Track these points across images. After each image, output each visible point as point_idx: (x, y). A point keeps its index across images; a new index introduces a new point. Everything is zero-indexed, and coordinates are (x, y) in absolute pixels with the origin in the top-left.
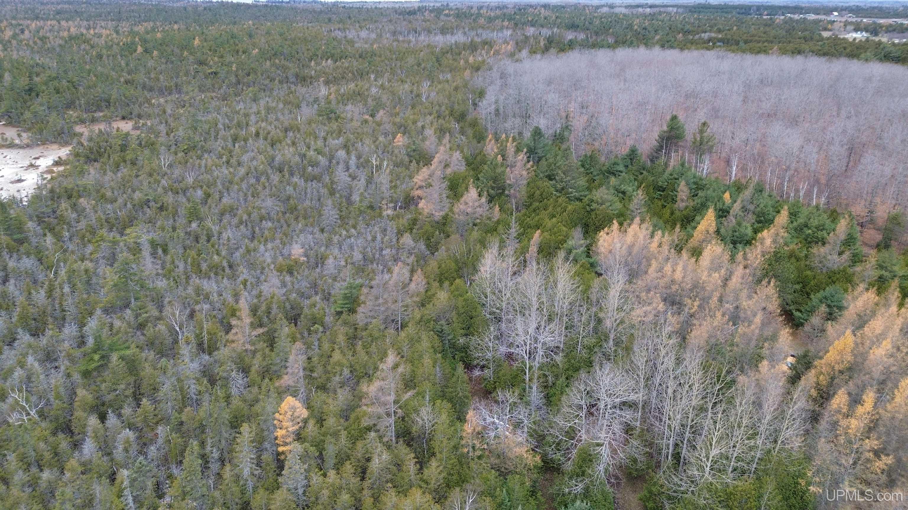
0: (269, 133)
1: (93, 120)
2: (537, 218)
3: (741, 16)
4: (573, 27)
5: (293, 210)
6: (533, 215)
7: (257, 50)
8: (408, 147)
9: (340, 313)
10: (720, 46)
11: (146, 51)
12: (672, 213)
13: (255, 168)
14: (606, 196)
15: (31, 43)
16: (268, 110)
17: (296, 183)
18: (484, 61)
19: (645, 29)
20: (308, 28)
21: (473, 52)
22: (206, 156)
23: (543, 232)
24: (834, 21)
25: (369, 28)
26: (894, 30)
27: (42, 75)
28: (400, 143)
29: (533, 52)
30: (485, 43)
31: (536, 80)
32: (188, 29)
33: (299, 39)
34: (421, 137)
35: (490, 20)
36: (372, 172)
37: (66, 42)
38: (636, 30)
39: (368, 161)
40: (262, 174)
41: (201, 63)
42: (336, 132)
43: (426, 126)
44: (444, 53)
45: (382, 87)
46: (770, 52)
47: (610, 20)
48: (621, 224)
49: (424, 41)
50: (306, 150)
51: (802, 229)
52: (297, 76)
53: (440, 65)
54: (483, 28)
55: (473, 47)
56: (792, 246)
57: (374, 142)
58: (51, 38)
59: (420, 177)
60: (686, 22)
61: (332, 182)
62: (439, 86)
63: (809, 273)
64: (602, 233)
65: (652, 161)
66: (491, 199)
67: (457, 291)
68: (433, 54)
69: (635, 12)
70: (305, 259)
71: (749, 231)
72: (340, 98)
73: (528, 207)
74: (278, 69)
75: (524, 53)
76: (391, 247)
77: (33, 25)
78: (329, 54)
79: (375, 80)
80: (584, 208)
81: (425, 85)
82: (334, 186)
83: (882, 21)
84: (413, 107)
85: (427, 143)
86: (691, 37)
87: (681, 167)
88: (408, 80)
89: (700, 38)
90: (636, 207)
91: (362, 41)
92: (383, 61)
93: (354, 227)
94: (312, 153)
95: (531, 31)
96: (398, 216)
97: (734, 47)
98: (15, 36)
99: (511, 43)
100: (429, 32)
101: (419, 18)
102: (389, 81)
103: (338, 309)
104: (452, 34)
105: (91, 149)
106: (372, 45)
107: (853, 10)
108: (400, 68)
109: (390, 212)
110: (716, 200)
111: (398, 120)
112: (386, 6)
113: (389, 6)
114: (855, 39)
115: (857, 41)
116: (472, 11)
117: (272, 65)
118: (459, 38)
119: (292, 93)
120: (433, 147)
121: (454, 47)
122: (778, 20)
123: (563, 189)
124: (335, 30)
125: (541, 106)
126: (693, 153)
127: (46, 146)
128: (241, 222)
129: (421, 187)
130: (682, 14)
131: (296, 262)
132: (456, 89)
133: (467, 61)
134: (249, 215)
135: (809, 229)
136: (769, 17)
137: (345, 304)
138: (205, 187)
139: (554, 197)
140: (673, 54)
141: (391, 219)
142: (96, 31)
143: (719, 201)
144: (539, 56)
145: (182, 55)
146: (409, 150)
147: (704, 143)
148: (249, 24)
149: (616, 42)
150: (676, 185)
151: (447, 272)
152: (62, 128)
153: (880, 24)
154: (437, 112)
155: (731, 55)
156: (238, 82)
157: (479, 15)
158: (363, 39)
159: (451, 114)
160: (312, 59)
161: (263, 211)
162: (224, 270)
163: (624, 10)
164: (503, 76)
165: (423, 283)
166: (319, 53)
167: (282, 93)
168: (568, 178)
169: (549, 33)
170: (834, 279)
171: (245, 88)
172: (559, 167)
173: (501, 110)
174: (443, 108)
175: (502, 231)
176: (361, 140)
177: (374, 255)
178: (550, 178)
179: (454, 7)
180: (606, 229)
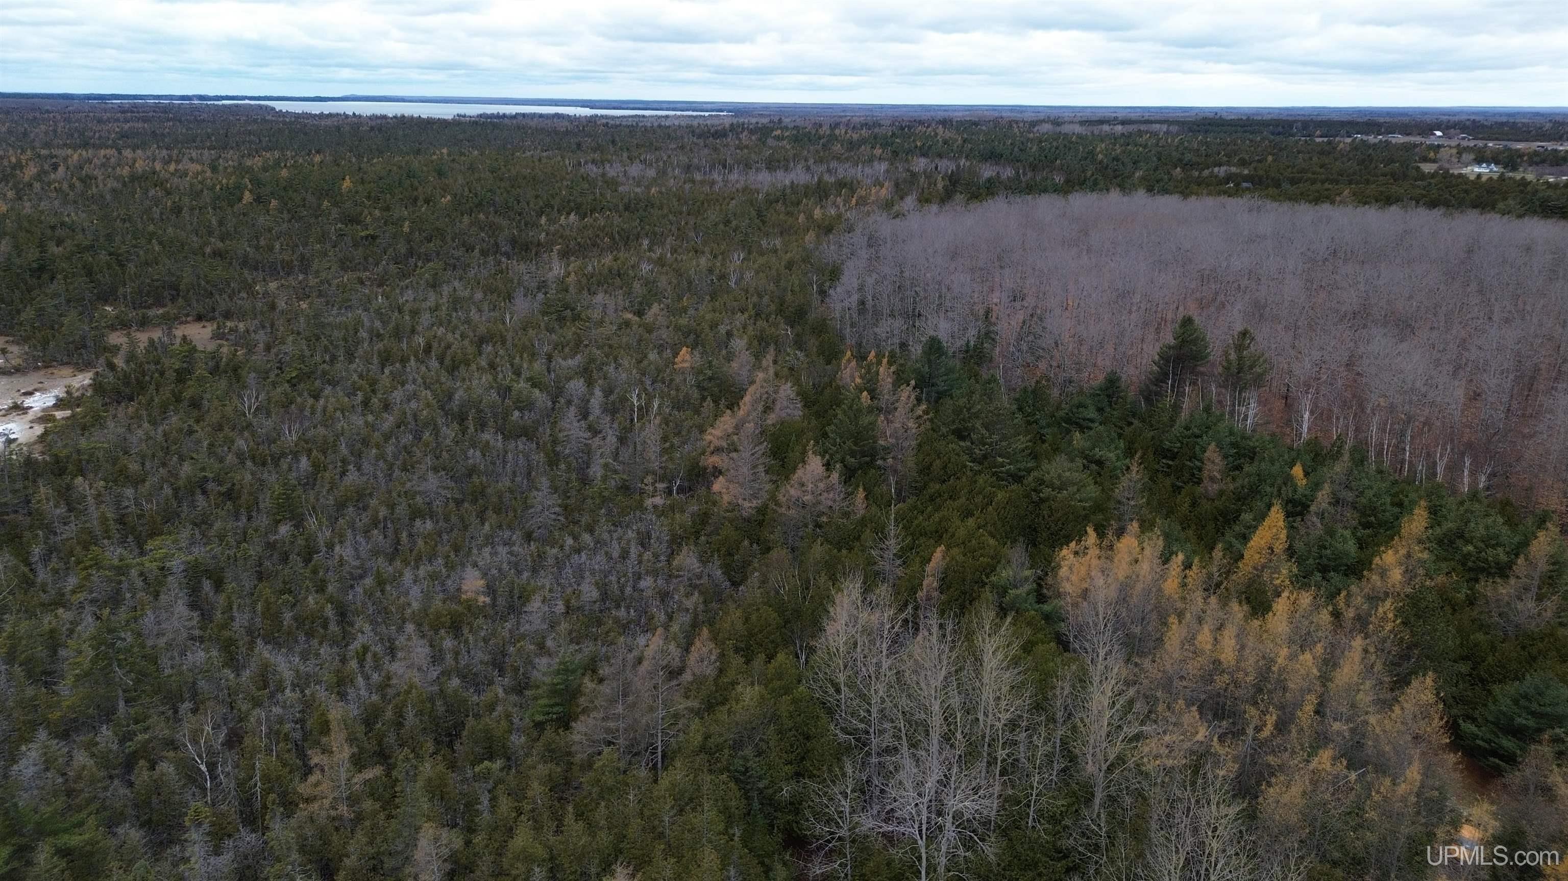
0: (449, 347)
1: (144, 323)
2: (937, 517)
3: (1278, 139)
4: (993, 156)
5: (478, 494)
6: (930, 509)
7: (449, 197)
8: (700, 372)
9: (539, 726)
10: (1248, 189)
11: (258, 200)
12: (1194, 504)
13: (415, 416)
14: (1068, 474)
15: (65, 186)
16: (456, 303)
17: (488, 442)
18: (839, 216)
19: (1116, 159)
20: (540, 160)
21: (821, 200)
22: (328, 390)
23: (949, 547)
24: (1439, 146)
25: (645, 160)
26: (1543, 161)
27: (69, 242)
28: (686, 365)
29: (924, 200)
30: (841, 184)
31: (930, 251)
32: (336, 163)
33: (525, 178)
34: (724, 352)
35: (852, 145)
36: (632, 420)
37: (124, 184)
38: (1101, 162)
39: (624, 400)
40: (426, 425)
41: (353, 220)
42: (572, 344)
43: (735, 332)
44: (771, 201)
45: (661, 262)
46: (1338, 199)
47: (1055, 144)
48: (1101, 535)
49: (737, 181)
50: (512, 380)
51: (1452, 542)
52: (513, 241)
53: (764, 222)
54: (838, 159)
55: (821, 192)
56: (1440, 579)
57: (640, 362)
58: (100, 178)
59: (717, 432)
60: (1186, 148)
61: (555, 442)
62: (761, 260)
63: (1480, 637)
64: (1066, 553)
65: (1148, 400)
66: (849, 476)
67: (780, 678)
68: (752, 204)
69: (1096, 132)
70: (488, 600)
71: (1351, 547)
72: (584, 281)
73: (918, 491)
74: (482, 229)
75: (910, 201)
76: (655, 573)
77: (76, 157)
78: (572, 204)
79: (650, 250)
80: (1028, 496)
81: (736, 257)
82: (558, 449)
83: (1520, 146)
84: (714, 297)
85: (734, 365)
86: (1197, 174)
87: (1205, 415)
88: (707, 249)
89: (1212, 175)
90: (1126, 494)
91: (631, 182)
92: (664, 217)
93: (591, 530)
94: (522, 384)
95: (920, 164)
96: (672, 508)
97: (1271, 191)
98: (38, 177)
99: (886, 184)
100: (748, 166)
101: (732, 143)
102: (674, 251)
103: (539, 718)
104: (786, 170)
105: (126, 376)
106: (648, 188)
107: (1468, 128)
108: (695, 229)
109: (658, 500)
110: (1279, 481)
111: (683, 321)
112: (677, 123)
113: (682, 123)
114: (1479, 176)
115: (1484, 179)
116: (821, 132)
117: (471, 224)
118: (798, 176)
119: (501, 272)
120: (744, 373)
121: (788, 191)
122: (1341, 145)
123: (985, 457)
124: (586, 163)
125: (940, 296)
126: (1226, 387)
127: (50, 370)
128: (375, 523)
129: (718, 450)
130: (1178, 134)
131: (470, 606)
132: (789, 266)
133: (810, 217)
134: (392, 507)
135: (1468, 542)
136: (1326, 139)
137: (552, 706)
138: (315, 452)
139: (969, 473)
140: (1169, 203)
141: (660, 512)
142: (180, 167)
143: (1285, 484)
144: (934, 208)
145: (319, 206)
146: (701, 378)
147: (1246, 368)
148: (442, 153)
149: (1067, 181)
150: (1197, 448)
151: (761, 631)
152: (83, 338)
153: (1518, 150)
154: (754, 306)
155: (1270, 205)
156: (411, 253)
157: (832, 138)
158: (634, 178)
159: (780, 311)
160: (542, 213)
161: (419, 499)
162: (325, 626)
163: (1078, 129)
164: (873, 242)
165: (713, 657)
166: (556, 202)
167: (485, 273)
168: (996, 437)
169: (952, 166)
170: (1534, 651)
171: (420, 264)
172: (977, 416)
173: (870, 303)
174: (766, 299)
175: (870, 543)
176: (616, 359)
177: (622, 589)
178: (960, 435)
179: (791, 126)
180: (1073, 545)
